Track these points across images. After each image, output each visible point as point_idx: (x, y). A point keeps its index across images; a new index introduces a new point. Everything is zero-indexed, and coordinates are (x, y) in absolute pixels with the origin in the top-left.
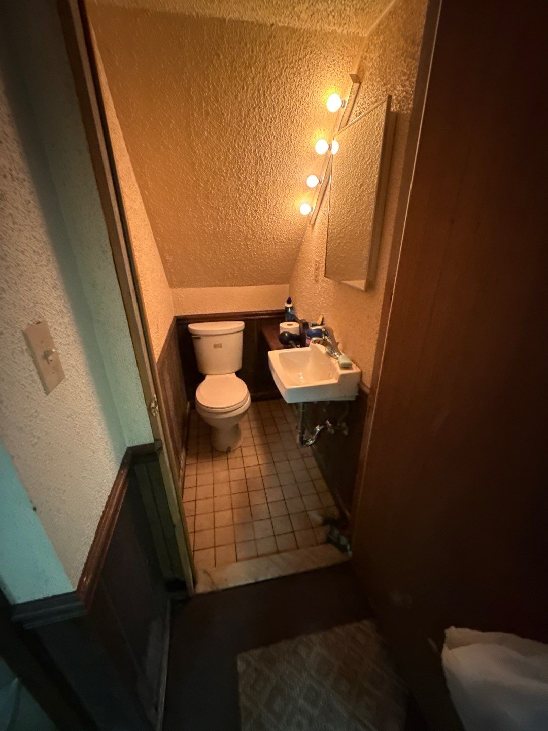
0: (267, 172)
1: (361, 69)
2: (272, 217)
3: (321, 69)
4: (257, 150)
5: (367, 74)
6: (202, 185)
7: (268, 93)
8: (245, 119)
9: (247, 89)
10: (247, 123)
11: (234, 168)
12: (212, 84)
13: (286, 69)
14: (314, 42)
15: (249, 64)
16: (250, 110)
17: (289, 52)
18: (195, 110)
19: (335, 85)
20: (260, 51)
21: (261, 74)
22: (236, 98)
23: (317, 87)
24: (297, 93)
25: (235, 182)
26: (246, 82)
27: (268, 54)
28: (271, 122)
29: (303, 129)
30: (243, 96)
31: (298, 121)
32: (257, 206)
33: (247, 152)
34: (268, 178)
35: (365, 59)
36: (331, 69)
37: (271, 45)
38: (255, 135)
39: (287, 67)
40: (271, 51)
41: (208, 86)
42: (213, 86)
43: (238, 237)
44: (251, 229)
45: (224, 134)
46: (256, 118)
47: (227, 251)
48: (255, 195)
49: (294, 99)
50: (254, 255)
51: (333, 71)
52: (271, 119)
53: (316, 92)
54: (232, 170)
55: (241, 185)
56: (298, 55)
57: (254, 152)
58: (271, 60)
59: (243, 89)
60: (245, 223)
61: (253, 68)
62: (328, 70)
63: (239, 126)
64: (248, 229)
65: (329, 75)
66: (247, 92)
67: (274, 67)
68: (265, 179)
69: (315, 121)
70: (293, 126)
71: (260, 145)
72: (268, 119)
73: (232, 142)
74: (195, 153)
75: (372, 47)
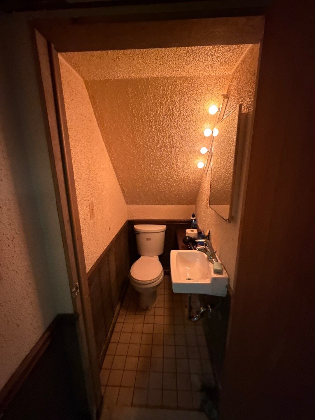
0: (177, 147)
1: (229, 91)
2: (181, 169)
3: (205, 94)
4: (170, 136)
5: (232, 93)
6: (141, 154)
7: (174, 108)
8: (162, 121)
9: (163, 108)
10: (163, 124)
11: (158, 145)
12: (144, 107)
13: (184, 96)
14: (199, 81)
15: (163, 96)
16: (165, 117)
17: (185, 88)
18: (136, 120)
19: (214, 101)
20: (169, 89)
21: (170, 100)
22: (157, 113)
23: (203, 102)
24: (191, 107)
25: (159, 152)
26: (162, 105)
27: (173, 90)
28: (177, 122)
29: (196, 124)
30: (160, 111)
31: (193, 120)
32: (172, 164)
33: (165, 137)
34: (177, 150)
35: (231, 86)
36: (211, 93)
37: (174, 86)
38: (168, 129)
39: (184, 95)
40: (174, 89)
41: (142, 108)
42: (145, 108)
43: (162, 180)
44: (170, 176)
45: (152, 130)
46: (168, 121)
47: (156, 187)
48: (170, 158)
49: (190, 110)
50: (172, 189)
51: (212, 94)
52: (177, 120)
53: (203, 105)
54: (157, 146)
55: (163, 154)
56: (190, 89)
57: (168, 137)
58: (175, 93)
59: (161, 108)
60: (166, 173)
61: (165, 98)
62: (209, 94)
63: (159, 125)
64: (168, 175)
65: (209, 96)
66: (163, 109)
67: (177, 96)
68: (176, 150)
69: (203, 120)
70: (190, 123)
71: (172, 134)
72: (175, 120)
73: (156, 133)
74: (137, 139)
75: (234, 79)
